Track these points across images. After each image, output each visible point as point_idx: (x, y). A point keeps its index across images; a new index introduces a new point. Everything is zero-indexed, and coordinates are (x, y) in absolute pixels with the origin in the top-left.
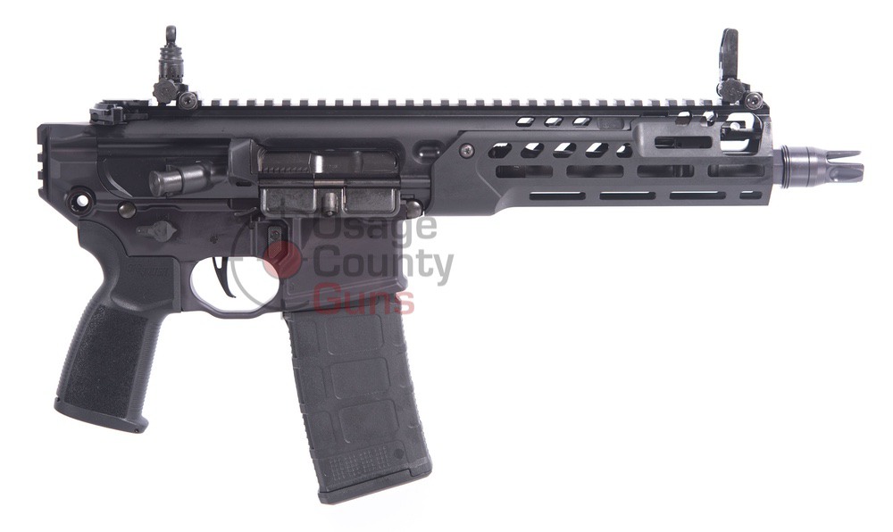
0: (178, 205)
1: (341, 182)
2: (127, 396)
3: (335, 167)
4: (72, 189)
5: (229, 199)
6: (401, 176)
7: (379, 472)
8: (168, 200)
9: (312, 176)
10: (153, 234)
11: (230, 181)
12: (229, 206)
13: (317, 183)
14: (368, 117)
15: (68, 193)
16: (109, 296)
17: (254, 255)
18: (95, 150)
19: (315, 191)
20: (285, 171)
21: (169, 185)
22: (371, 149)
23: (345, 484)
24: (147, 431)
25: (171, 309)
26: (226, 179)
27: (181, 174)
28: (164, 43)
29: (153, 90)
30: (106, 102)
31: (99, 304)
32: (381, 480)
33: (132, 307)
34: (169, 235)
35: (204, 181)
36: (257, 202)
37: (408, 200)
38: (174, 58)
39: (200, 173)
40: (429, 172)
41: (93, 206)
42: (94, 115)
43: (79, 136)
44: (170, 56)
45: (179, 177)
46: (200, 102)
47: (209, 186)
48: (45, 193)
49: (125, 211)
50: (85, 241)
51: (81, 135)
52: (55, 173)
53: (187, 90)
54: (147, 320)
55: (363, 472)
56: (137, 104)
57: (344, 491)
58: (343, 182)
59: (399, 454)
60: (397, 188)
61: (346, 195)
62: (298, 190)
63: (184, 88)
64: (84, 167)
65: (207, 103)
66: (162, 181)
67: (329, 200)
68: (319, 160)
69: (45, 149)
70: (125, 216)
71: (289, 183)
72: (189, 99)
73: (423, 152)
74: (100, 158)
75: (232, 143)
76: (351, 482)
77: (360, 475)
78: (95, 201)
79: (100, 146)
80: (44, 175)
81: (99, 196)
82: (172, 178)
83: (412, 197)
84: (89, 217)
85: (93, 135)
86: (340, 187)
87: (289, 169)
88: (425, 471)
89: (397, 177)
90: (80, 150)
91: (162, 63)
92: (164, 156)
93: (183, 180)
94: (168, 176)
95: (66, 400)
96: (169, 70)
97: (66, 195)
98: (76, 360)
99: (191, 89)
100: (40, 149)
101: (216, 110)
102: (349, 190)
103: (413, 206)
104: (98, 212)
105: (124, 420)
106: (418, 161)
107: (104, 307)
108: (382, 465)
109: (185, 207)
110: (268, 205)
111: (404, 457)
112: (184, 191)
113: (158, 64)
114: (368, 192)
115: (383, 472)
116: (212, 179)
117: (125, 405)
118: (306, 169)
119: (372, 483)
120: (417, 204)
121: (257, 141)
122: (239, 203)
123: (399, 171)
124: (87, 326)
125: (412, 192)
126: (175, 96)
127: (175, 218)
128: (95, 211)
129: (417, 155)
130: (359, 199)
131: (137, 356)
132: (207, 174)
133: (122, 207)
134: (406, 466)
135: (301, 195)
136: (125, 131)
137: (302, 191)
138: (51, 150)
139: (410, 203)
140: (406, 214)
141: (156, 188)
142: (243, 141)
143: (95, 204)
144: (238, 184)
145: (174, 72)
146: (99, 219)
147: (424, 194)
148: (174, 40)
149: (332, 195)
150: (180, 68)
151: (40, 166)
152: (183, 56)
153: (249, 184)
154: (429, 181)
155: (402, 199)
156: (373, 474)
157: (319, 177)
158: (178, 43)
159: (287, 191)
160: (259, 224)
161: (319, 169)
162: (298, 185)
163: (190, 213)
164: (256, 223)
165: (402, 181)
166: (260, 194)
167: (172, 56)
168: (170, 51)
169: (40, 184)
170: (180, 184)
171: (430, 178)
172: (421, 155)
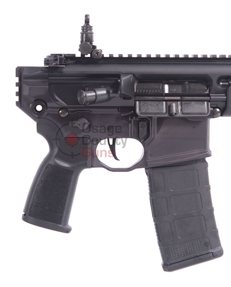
0: (91, 110)
1: (179, 98)
2: (62, 213)
3: (174, 90)
4: (35, 101)
5: (118, 107)
6: (211, 95)
7: (196, 254)
8: (86, 107)
9: (163, 94)
10: (78, 125)
11: (120, 96)
12: (118, 111)
13: (166, 98)
14: (193, 64)
15: (32, 103)
16: (53, 159)
17: (131, 137)
18: (47, 80)
19: (164, 103)
20: (148, 92)
21: (89, 98)
22: (194, 81)
23: (178, 260)
24: (71, 232)
25: (86, 166)
26: (118, 95)
27: (95, 92)
28: (83, 23)
29: (79, 47)
30: (52, 55)
31: (47, 163)
32: (197, 258)
33: (66, 165)
34: (86, 126)
35: (106, 97)
36: (134, 108)
37: (214, 108)
38: (89, 31)
39: (104, 92)
40: (226, 92)
41: (46, 110)
42: (47, 61)
43: (38, 72)
44: (87, 30)
45: (94, 94)
46: (103, 55)
47: (109, 99)
48: (19, 104)
49: (62, 113)
50: (40, 130)
51: (40, 72)
52: (26, 92)
53: (96, 48)
54: (73, 172)
55: (187, 254)
56: (69, 56)
57: (177, 264)
58: (180, 98)
59: (207, 245)
60: (208, 101)
61: (181, 105)
62: (155, 102)
63: (94, 47)
64: (41, 89)
65: (106, 55)
66: (86, 95)
67: (173, 107)
68: (166, 87)
69: (20, 80)
70: (62, 116)
71: (151, 98)
72: (98, 53)
73: (222, 82)
74: (50, 84)
75: (121, 77)
76: (181, 259)
77: (186, 256)
78: (47, 108)
79: (49, 78)
80: (19, 94)
81: (49, 105)
82: (90, 94)
83: (216, 106)
84: (43, 117)
85: (46, 72)
86: (178, 101)
87: (150, 91)
88: (220, 254)
89: (208, 95)
90: (39, 80)
91: (82, 34)
92: (84, 83)
93: (96, 95)
94: (88, 93)
95: (30, 215)
96: (86, 37)
97: (31, 105)
98: (35, 193)
99: (98, 48)
100: (17, 80)
101: (111, 60)
102: (183, 102)
103: (216, 111)
104: (48, 114)
105: (60, 226)
106: (219, 87)
107: (51, 165)
108: (197, 250)
109: (94, 111)
110: (140, 110)
111: (209, 246)
112: (96, 102)
113: (80, 35)
114: (193, 103)
115: (198, 254)
116: (111, 95)
117: (61, 217)
118: (159, 91)
119: (192, 260)
120: (218, 110)
121: (134, 75)
122: (123, 109)
123: (209, 92)
124: (41, 175)
125: (216, 103)
126: (90, 51)
127: (89, 117)
128: (46, 113)
129: (219, 83)
130: (188, 107)
131: (68, 191)
132: (108, 92)
133: (60, 112)
134: (210, 251)
135: (157, 105)
136: (63, 69)
137: (158, 102)
138: (23, 80)
139: (215, 109)
140: (213, 115)
141: (82, 100)
142: (127, 75)
143: (47, 109)
144: (124, 99)
145: (89, 39)
146: (48, 117)
147: (222, 105)
148: (89, 22)
149: (174, 104)
150: (92, 37)
151: (17, 89)
152: (93, 31)
153: (130, 98)
154: (226, 97)
155: (211, 107)
156: (193, 255)
157: (167, 95)
158: (91, 24)
159: (150, 102)
160: (134, 120)
161: (167, 91)
162: (156, 99)
163: (97, 114)
164: (133, 120)
165: (212, 97)
166: (135, 104)
167: (88, 30)
168: (87, 28)
169: (17, 99)
170: (95, 97)
171: (226, 96)
172: (221, 83)
